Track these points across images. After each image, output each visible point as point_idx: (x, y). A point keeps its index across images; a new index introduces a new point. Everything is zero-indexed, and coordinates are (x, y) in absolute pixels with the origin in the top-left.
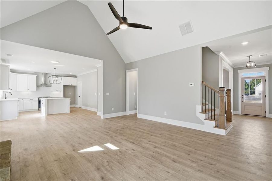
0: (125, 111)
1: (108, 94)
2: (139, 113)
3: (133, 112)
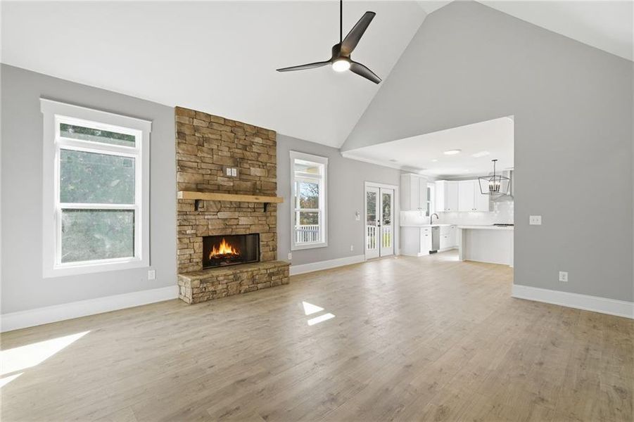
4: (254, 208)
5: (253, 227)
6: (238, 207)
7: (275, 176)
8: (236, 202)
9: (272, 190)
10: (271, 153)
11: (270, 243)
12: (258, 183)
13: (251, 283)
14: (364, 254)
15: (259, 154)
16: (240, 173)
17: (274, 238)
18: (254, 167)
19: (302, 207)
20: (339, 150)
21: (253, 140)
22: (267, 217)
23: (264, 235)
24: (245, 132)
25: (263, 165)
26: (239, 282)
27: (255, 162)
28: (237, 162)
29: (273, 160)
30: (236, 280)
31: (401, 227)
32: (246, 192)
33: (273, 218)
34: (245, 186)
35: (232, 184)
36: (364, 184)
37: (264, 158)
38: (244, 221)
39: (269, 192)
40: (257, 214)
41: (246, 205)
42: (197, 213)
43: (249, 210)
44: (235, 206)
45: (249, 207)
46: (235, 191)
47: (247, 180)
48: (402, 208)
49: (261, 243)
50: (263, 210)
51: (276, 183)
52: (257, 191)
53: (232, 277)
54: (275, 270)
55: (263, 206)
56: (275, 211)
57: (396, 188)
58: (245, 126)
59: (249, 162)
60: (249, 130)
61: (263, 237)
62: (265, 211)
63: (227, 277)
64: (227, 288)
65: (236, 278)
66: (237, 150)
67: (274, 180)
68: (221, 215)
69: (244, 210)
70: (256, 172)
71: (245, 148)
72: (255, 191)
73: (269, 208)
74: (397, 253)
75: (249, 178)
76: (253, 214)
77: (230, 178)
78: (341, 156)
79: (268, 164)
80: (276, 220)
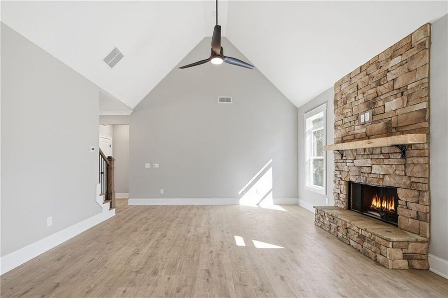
4: (388, 154)
8: (369, 149)
16: (373, 115)
28: (371, 105)
32: (378, 135)
40: (392, 161)
41: (378, 151)
42: (342, 161)
43: (382, 156)
44: (368, 152)
45: (381, 153)
46: (367, 136)
50: (400, 156)
52: (394, 130)
62: (402, 157)
66: (370, 92)
68: (357, 162)
69: (376, 156)
72: (389, 131)
75: (382, 117)
76: (386, 161)
77: (364, 123)
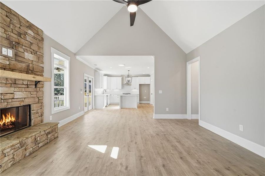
0: (186, 114)
1: (160, 92)
2: (201, 119)
3: (194, 117)
4: (27, 85)
5: (26, 100)
6: (14, 83)
7: (43, 63)
8: (11, 79)
9: (40, 72)
10: (40, 45)
11: (39, 111)
12: (31, 65)
13: (34, 145)
14: (84, 110)
15: (31, 43)
16: (16, 55)
17: (42, 107)
18: (27, 52)
19: (56, 85)
20: (75, 54)
21: (26, 31)
22: (37, 92)
23: (35, 105)
24: (20, 22)
25: (34, 53)
26: (24, 148)
27: (28, 49)
28: (12, 45)
29: (41, 51)
30: (21, 147)
31: (95, 96)
32: (21, 71)
33: (41, 92)
34: (20, 66)
35: (8, 63)
36: (84, 74)
37: (34, 47)
38: (19, 95)
39: (38, 73)
40: (30, 89)
41: (21, 82)
43: (24, 86)
44: (10, 82)
45: (23, 84)
46: (10, 69)
47: (21, 62)
48: (95, 87)
49: (32, 112)
50: (34, 86)
51: (43, 67)
52: (30, 72)
53: (19, 145)
54: (50, 130)
55: (34, 83)
56: (42, 87)
57: (93, 78)
58: (20, 18)
59: (24, 47)
60: (23, 22)
61: (33, 107)
62: (36, 87)
63: (14, 147)
64: (13, 158)
65: (22, 145)
66: (12, 34)
67: (42, 65)
69: (19, 86)
70: (29, 56)
71: (19, 34)
72: (28, 71)
73: (38, 85)
74: (94, 108)
75: (24, 60)
76: (27, 90)
77: (6, 57)
78: (75, 57)
79: (38, 53)
80: (43, 94)
